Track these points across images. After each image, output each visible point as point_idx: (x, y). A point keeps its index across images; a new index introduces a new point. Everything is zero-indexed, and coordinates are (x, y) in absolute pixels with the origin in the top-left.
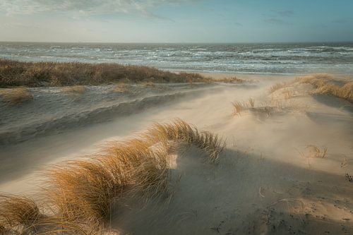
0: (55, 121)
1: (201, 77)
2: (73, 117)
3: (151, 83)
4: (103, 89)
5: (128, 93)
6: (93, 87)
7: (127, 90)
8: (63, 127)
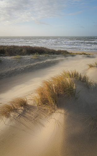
0: (12, 71)
1: (67, 52)
2: (18, 69)
3: (47, 55)
4: (28, 57)
5: (38, 59)
6: (23, 56)
7: (38, 58)
8: (15, 73)
